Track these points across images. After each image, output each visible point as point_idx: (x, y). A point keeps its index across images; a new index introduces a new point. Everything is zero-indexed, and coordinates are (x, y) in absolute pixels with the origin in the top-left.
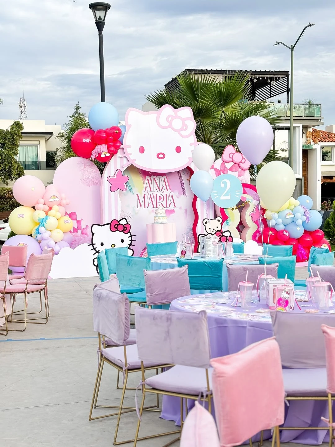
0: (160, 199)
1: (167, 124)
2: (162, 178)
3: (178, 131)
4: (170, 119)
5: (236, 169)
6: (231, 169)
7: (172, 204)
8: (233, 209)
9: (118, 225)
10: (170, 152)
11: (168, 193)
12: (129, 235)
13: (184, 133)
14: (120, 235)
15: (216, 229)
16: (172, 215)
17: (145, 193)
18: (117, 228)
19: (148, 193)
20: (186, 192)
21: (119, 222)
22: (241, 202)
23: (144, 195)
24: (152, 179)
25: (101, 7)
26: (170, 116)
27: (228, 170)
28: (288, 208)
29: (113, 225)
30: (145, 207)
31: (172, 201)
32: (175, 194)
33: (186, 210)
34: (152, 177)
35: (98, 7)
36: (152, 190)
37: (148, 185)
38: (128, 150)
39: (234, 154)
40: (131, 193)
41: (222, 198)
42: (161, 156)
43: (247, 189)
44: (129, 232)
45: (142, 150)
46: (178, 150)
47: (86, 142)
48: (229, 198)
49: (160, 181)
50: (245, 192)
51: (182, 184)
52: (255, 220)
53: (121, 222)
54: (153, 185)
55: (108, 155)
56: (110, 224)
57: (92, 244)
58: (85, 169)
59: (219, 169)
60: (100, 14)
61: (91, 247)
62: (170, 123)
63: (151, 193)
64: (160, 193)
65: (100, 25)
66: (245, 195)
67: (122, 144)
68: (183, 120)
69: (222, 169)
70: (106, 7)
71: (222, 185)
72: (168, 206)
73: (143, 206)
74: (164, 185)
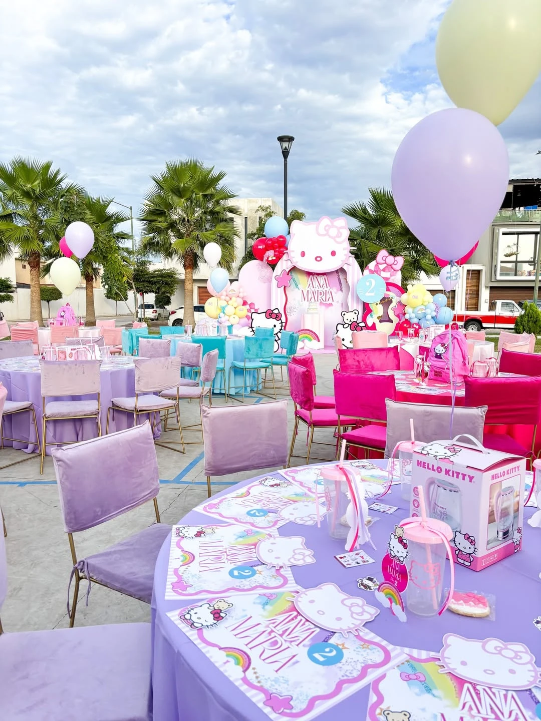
0: (320, 294)
1: (325, 232)
2: (323, 277)
3: (334, 238)
4: (327, 228)
5: (389, 269)
6: (384, 270)
7: (331, 299)
8: (377, 304)
9: (272, 314)
10: (326, 256)
11: (327, 290)
12: (280, 321)
13: (338, 240)
14: (273, 322)
15: (353, 320)
16: (330, 308)
17: (309, 289)
18: (271, 316)
19: (311, 289)
20: (343, 289)
21: (272, 311)
22: (384, 299)
23: (308, 291)
24: (315, 278)
25: (287, 139)
26: (327, 226)
27: (381, 270)
28: (422, 304)
29: (268, 313)
30: (308, 301)
31: (331, 296)
32: (334, 290)
33: (342, 304)
34: (315, 276)
35: (285, 139)
36: (314, 287)
37: (311, 282)
38: (292, 254)
39: (387, 257)
40: (297, 289)
41: (367, 294)
42: (318, 259)
43: (390, 287)
44: (280, 319)
45: (303, 254)
46: (333, 253)
47: (260, 249)
48: (373, 294)
49: (321, 279)
50: (388, 290)
51: (340, 282)
52: (396, 314)
53: (274, 312)
54: (315, 283)
55: (274, 258)
56: (266, 312)
57: (252, 327)
58: (263, 270)
59: (373, 270)
60: (285, 145)
61: (251, 329)
62: (327, 231)
63: (313, 289)
64: (321, 290)
65: (286, 154)
66: (388, 293)
67: (287, 249)
68: (339, 228)
69: (376, 270)
70: (290, 139)
71: (368, 284)
72: (327, 300)
73: (306, 300)
74: (325, 283)
